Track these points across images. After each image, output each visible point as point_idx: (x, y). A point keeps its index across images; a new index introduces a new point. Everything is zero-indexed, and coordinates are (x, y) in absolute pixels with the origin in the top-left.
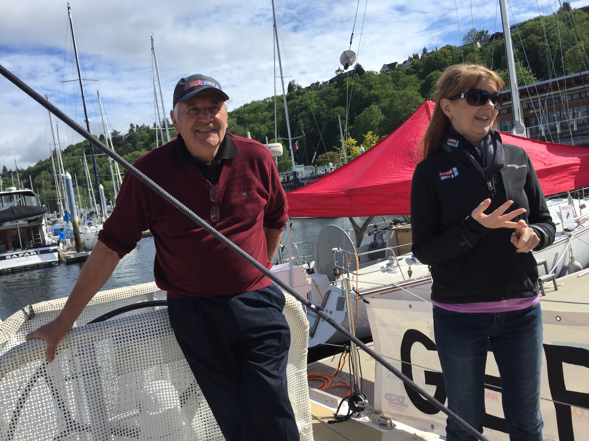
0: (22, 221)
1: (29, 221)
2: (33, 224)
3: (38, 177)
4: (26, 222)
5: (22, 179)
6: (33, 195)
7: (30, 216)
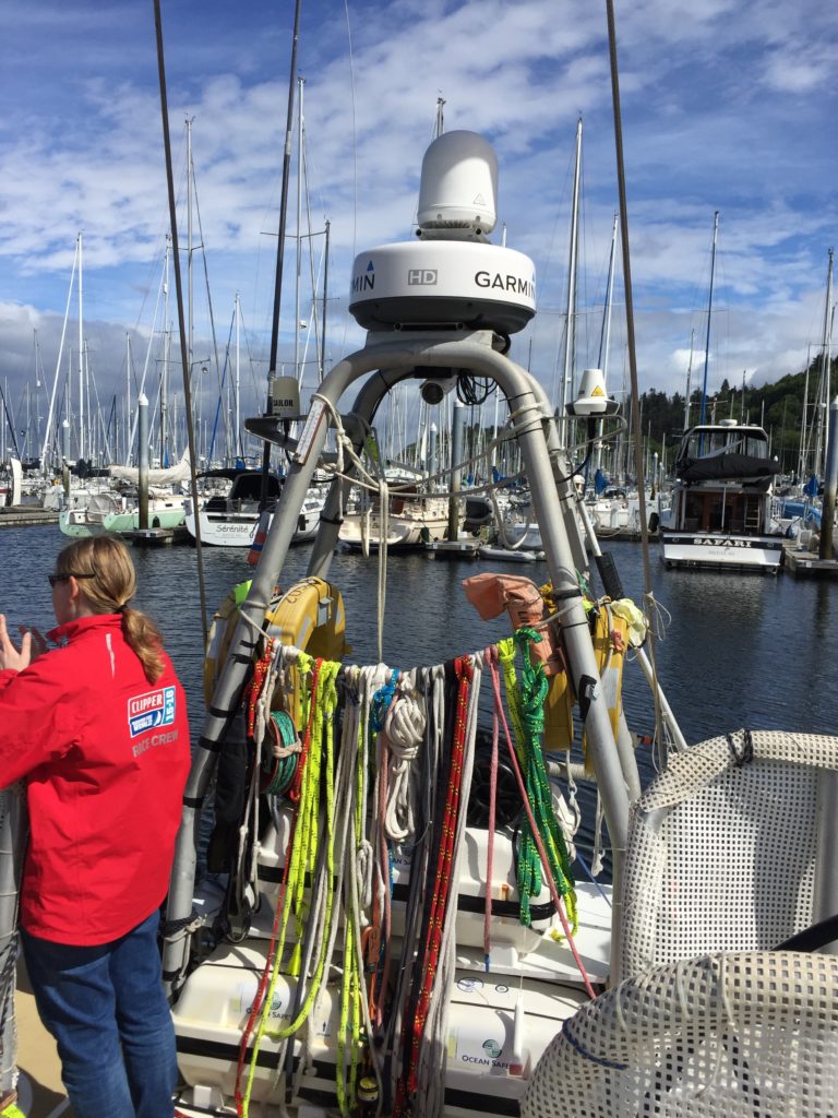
0: (733, 483)
1: (745, 485)
2: (751, 490)
3: (777, 404)
4: (740, 486)
5: (748, 405)
6: (763, 438)
7: (749, 475)
